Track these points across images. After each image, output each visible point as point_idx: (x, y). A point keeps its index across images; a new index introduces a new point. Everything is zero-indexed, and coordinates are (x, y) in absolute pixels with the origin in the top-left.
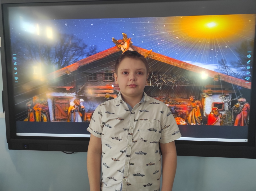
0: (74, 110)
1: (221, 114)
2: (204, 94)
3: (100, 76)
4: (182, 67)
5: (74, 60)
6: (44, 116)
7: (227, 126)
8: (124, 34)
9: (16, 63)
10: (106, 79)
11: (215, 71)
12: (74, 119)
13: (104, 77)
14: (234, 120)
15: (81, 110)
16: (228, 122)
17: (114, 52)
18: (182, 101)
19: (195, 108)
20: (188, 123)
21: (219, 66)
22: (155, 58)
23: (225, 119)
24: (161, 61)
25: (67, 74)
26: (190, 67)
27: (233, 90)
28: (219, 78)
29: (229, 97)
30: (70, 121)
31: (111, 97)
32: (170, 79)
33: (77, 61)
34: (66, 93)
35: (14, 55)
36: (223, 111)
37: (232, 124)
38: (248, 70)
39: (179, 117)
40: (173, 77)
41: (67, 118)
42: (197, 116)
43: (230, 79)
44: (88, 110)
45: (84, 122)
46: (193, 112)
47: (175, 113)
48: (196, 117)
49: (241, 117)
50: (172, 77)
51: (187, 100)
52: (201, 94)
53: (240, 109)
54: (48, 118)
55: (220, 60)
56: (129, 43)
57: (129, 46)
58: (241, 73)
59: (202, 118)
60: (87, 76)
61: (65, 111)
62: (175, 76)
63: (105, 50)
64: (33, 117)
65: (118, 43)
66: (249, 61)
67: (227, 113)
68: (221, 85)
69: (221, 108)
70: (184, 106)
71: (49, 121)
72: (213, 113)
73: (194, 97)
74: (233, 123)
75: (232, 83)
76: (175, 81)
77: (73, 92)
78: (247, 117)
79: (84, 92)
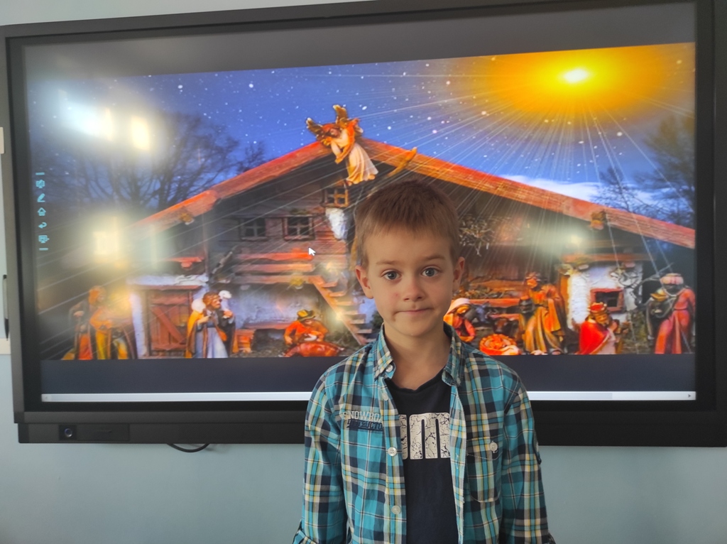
0: (203, 324)
1: (617, 322)
2: (564, 266)
3: (275, 225)
4: (501, 192)
5: (204, 182)
6: (119, 344)
7: (636, 354)
8: (338, 108)
9: (42, 196)
10: (292, 232)
11: (593, 202)
12: (205, 348)
13: (286, 227)
14: (653, 338)
15: (224, 324)
16: (637, 345)
17: (311, 159)
18: (506, 289)
19: (542, 306)
20: (525, 351)
21: (603, 187)
22: (424, 171)
23: (628, 335)
24: (442, 179)
25: (183, 224)
26: (523, 192)
27: (646, 252)
28: (605, 219)
29: (636, 273)
30: (193, 354)
31: (307, 282)
32: (469, 227)
33: (210, 186)
34: (182, 276)
35: (37, 174)
36: (620, 312)
37: (649, 350)
38: (684, 195)
39: (498, 333)
40: (478, 221)
41: (185, 348)
42: (550, 327)
43: (636, 221)
44: (242, 323)
45: (231, 356)
46: (537, 319)
47: (487, 322)
48: (547, 331)
49: (671, 327)
50: (474, 221)
51: (519, 286)
52: (557, 268)
53: (668, 305)
54: (131, 348)
55: (605, 171)
56: (354, 133)
57: (354, 140)
58: (663, 205)
59: (564, 334)
60: (239, 228)
61: (180, 328)
62: (483, 219)
63: (288, 154)
64: (90, 345)
65: (323, 133)
67: (632, 317)
68: (613, 241)
69: (615, 305)
70: (512, 302)
71: (133, 358)
72: (594, 319)
73: (537, 275)
74: (650, 347)
75: (641, 234)
76: (483, 231)
77: (201, 274)
78: (689, 328)
79: (230, 271)
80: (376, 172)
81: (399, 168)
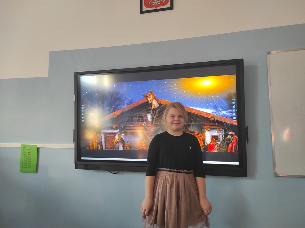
0: (118, 141)
1: (218, 144)
2: (204, 129)
3: (135, 118)
5: (119, 108)
6: (99, 146)
7: (223, 152)
8: (150, 90)
9: (83, 111)
10: (139, 120)
11: (211, 113)
12: (118, 147)
13: (137, 118)
14: (227, 148)
16: (223, 150)
17: (144, 102)
19: (199, 139)
21: (214, 110)
23: (221, 147)
25: (114, 117)
26: (194, 111)
27: (225, 126)
28: (214, 118)
29: (222, 131)
30: (115, 149)
34: (113, 130)
35: (82, 106)
36: (218, 141)
38: (234, 112)
41: (114, 147)
42: (201, 145)
43: (222, 118)
45: (124, 150)
49: (232, 145)
52: (202, 130)
53: (231, 140)
54: (101, 147)
55: (214, 106)
56: (154, 96)
57: (153, 98)
58: (229, 114)
59: (204, 146)
63: (138, 101)
64: (92, 146)
65: (146, 96)
66: (234, 106)
67: (222, 142)
68: (216, 123)
69: (217, 139)
71: (102, 149)
72: (212, 143)
73: (198, 131)
75: (223, 122)
77: (118, 129)
78: (236, 146)
79: (124, 129)
80: (159, 105)
81: (164, 105)
